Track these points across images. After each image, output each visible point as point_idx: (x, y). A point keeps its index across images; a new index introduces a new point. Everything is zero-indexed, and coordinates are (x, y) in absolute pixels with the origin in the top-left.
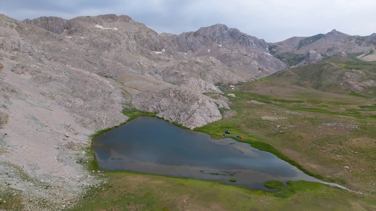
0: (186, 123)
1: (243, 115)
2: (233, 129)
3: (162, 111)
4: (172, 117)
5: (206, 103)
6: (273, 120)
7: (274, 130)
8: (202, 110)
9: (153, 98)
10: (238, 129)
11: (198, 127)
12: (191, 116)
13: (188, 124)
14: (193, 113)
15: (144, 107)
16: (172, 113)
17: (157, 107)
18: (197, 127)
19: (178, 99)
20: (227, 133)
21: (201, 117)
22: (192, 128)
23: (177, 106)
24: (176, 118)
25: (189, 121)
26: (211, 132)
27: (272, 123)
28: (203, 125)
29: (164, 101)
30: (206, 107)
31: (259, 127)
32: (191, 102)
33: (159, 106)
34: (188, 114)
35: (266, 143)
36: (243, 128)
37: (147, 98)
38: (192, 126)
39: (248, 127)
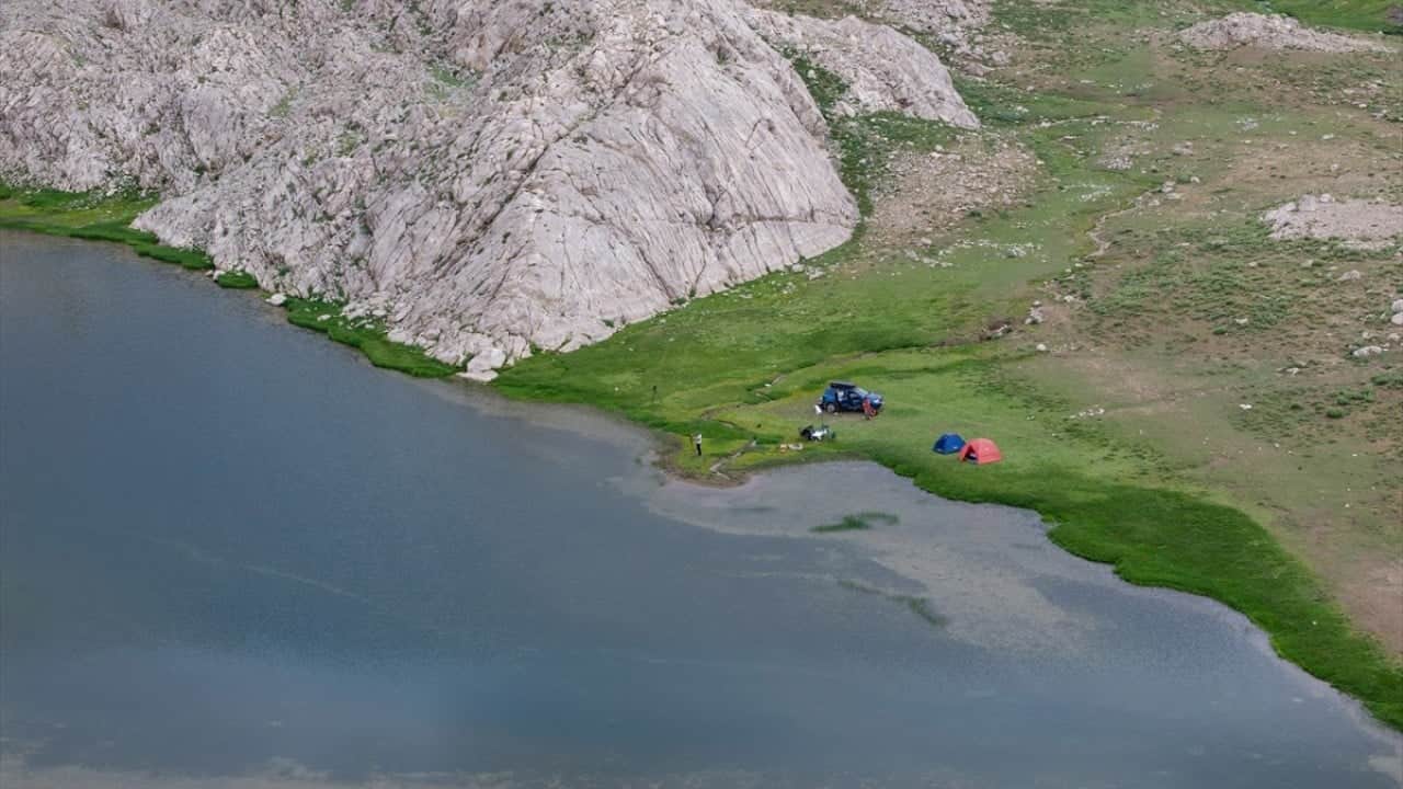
0: (428, 304)
1: (1100, 190)
2: (934, 362)
3: (201, 170)
4: (293, 241)
5: (668, 67)
6: (1376, 247)
7: (1350, 356)
8: (616, 158)
9: (115, 24)
10: (987, 351)
11: (552, 353)
12: (487, 223)
13: (443, 321)
14: (509, 199)
15: (17, 129)
16: (288, 205)
17: (154, 129)
18: (536, 350)
19: (378, 37)
20: (850, 404)
21: (598, 235)
22: (487, 362)
23: (357, 116)
24: (326, 259)
25: (461, 279)
26: (676, 404)
27: (1357, 274)
28: (609, 324)
29: (220, 62)
30: (664, 111)
31: (1201, 329)
32: (512, 57)
33: (173, 116)
34: (461, 206)
35: (1221, 498)
36: (1041, 347)
37: (48, 29)
38: (486, 341)
39: (1095, 330)
